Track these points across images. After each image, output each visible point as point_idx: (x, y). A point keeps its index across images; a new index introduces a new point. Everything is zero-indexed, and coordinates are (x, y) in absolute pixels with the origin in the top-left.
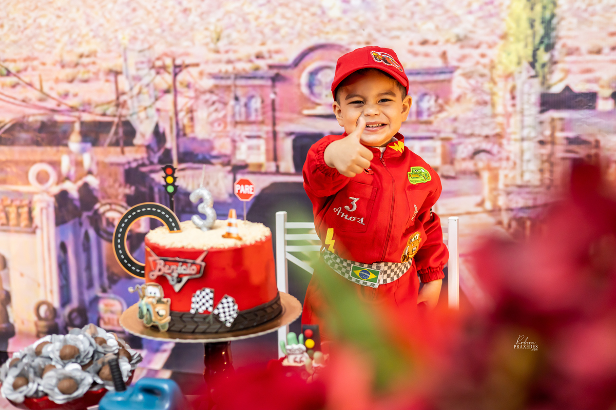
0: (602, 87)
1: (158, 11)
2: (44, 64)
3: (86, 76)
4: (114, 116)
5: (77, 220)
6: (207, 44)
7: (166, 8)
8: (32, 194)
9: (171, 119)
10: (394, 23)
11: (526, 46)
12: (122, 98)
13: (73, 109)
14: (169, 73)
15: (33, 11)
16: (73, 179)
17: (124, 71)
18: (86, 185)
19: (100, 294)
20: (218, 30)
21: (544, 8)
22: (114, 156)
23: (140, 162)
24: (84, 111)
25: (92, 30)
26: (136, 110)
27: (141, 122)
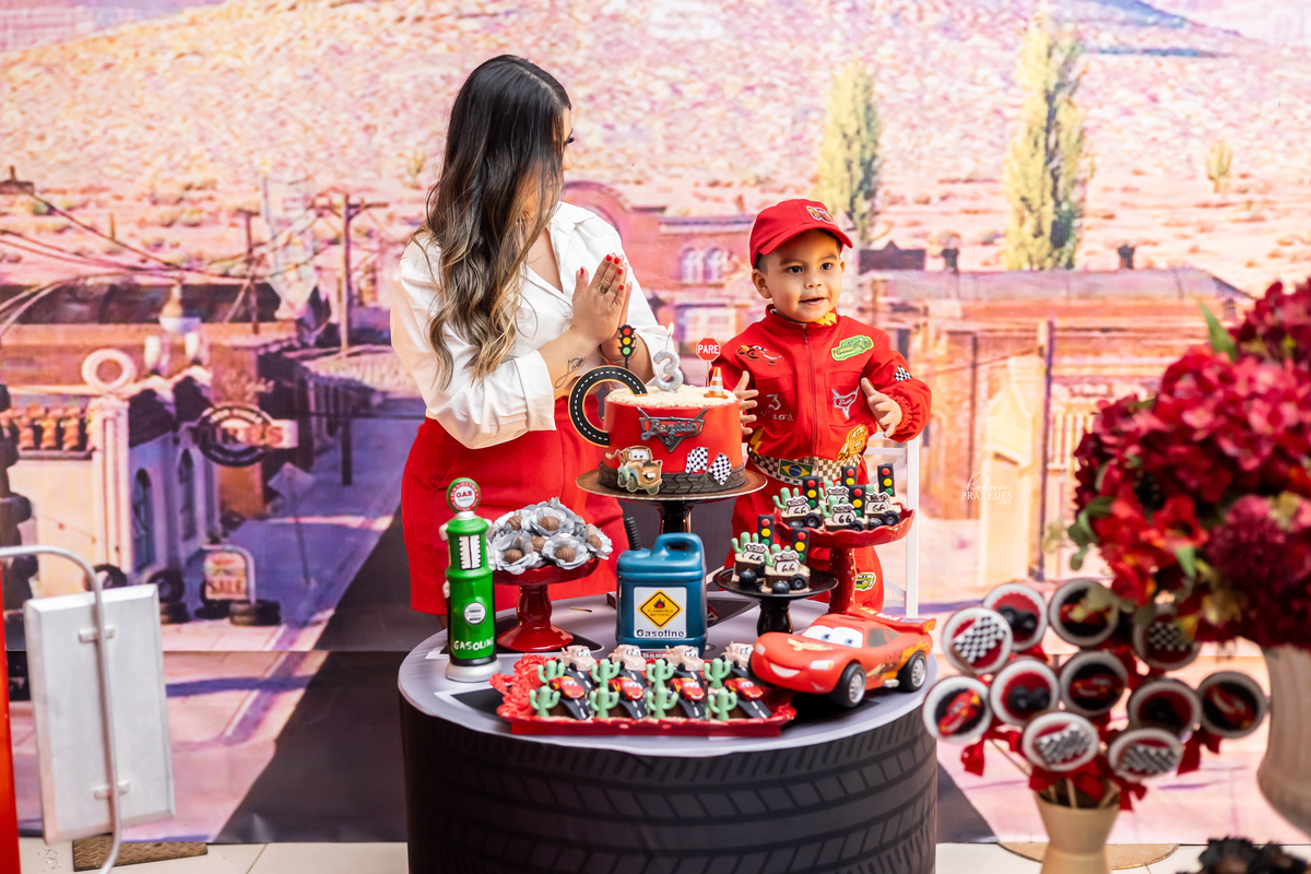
0: (931, 243)
1: (322, 127)
2: (119, 198)
3: (196, 218)
4: (244, 277)
5: (170, 434)
6: (400, 177)
7: (336, 123)
8: (86, 397)
9: (339, 281)
10: (675, 158)
11: (842, 192)
12: (257, 252)
13: (169, 266)
14: (339, 216)
15: (102, 117)
16: (165, 373)
17: (263, 211)
18: (189, 380)
19: (207, 547)
20: (420, 157)
21: (864, 147)
22: (240, 336)
23: (285, 344)
24: (188, 270)
25: (208, 150)
26: (281, 268)
27: (289, 286)
